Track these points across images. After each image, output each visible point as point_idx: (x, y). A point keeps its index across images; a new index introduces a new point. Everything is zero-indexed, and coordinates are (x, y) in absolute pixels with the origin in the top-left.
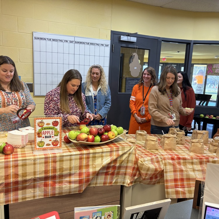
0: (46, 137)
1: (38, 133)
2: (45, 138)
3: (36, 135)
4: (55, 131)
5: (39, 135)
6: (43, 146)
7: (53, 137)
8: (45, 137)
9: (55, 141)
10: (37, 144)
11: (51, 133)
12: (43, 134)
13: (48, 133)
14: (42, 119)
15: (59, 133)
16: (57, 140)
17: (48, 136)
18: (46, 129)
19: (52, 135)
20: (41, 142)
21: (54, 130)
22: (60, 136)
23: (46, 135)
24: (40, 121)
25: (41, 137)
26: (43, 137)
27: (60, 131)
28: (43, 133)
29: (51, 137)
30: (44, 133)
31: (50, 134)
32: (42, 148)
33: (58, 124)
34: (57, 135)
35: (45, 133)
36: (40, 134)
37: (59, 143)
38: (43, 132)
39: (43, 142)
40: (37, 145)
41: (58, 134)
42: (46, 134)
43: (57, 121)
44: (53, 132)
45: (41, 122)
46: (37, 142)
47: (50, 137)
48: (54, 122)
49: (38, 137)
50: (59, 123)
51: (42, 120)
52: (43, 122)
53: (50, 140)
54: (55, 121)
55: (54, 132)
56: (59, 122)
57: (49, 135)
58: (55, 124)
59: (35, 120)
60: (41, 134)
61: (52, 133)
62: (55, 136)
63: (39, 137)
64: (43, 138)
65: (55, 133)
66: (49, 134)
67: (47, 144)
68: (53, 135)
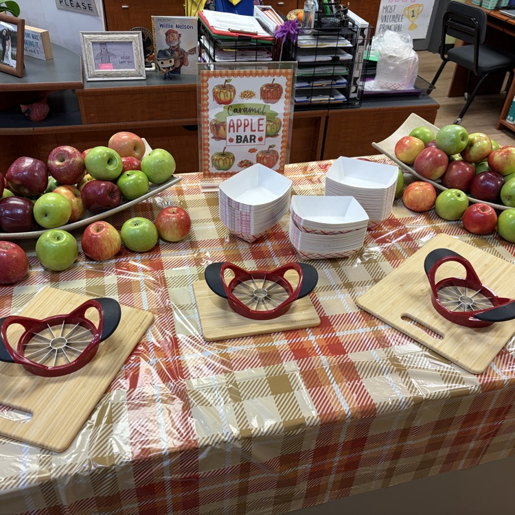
0: (239, 139)
1: (215, 125)
2: (237, 142)
3: (209, 131)
4: (267, 120)
5: (217, 133)
6: (230, 166)
7: (260, 139)
8: (237, 139)
9: (268, 152)
10: (210, 159)
11: (255, 127)
12: (232, 129)
13: (245, 126)
14: (227, 75)
15: (282, 128)
16: (274, 151)
17: (246, 136)
18: (240, 111)
19: (258, 134)
20: (223, 154)
21: (265, 117)
22: (283, 137)
23: (241, 133)
24: (221, 81)
25: (225, 139)
26: (231, 140)
27: (284, 120)
28: (230, 126)
29: (257, 140)
30: (233, 126)
31: (252, 130)
32: (225, 172)
33: (281, 95)
34: (276, 135)
35: (238, 127)
36: (222, 128)
37: (279, 161)
38: (232, 120)
39: (229, 153)
40: (210, 164)
41: (278, 131)
42: (241, 129)
43: (279, 86)
44: (261, 122)
45: (224, 87)
46: (211, 154)
47: (253, 139)
48: (267, 86)
49: (213, 138)
50: (284, 93)
51: (226, 78)
52: (231, 86)
53: (252, 151)
54: (271, 83)
55: (264, 122)
56: (284, 87)
57: (248, 133)
58: (271, 93)
59: (205, 78)
60: (225, 129)
61: (259, 125)
62: (267, 136)
63: (218, 137)
64: (229, 143)
65: (269, 128)
66: (248, 129)
67: (242, 162)
68: (263, 134)
